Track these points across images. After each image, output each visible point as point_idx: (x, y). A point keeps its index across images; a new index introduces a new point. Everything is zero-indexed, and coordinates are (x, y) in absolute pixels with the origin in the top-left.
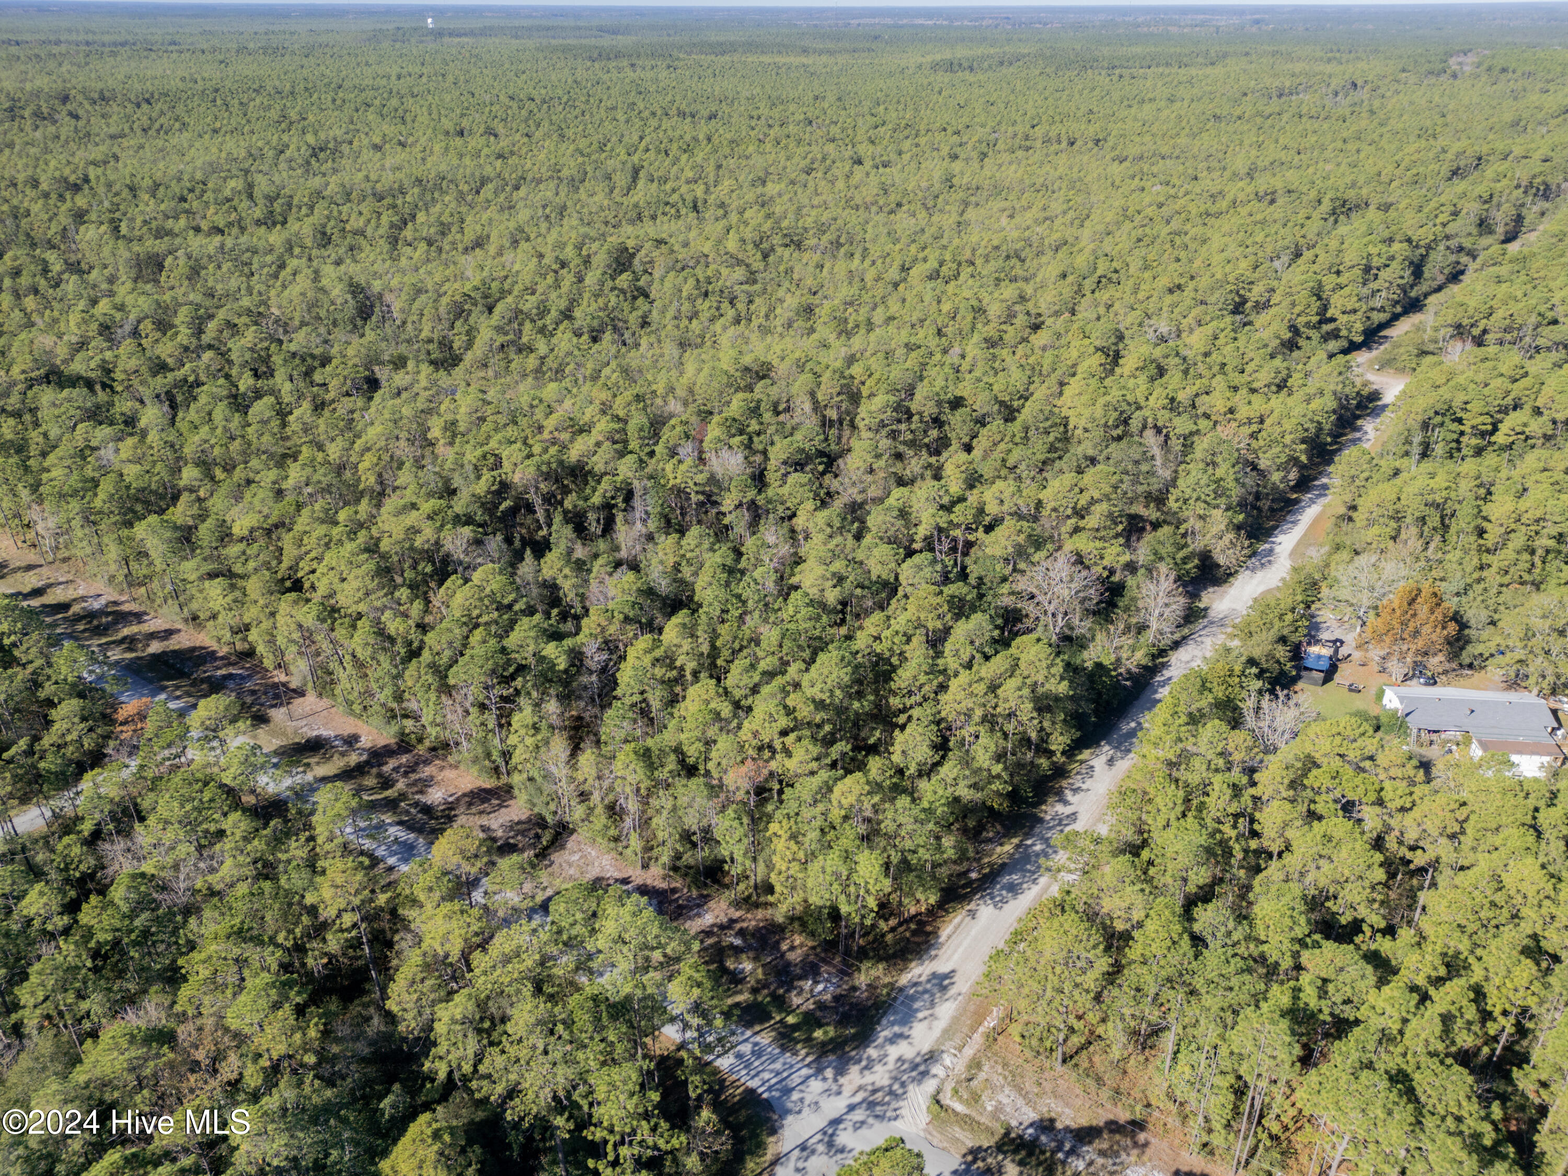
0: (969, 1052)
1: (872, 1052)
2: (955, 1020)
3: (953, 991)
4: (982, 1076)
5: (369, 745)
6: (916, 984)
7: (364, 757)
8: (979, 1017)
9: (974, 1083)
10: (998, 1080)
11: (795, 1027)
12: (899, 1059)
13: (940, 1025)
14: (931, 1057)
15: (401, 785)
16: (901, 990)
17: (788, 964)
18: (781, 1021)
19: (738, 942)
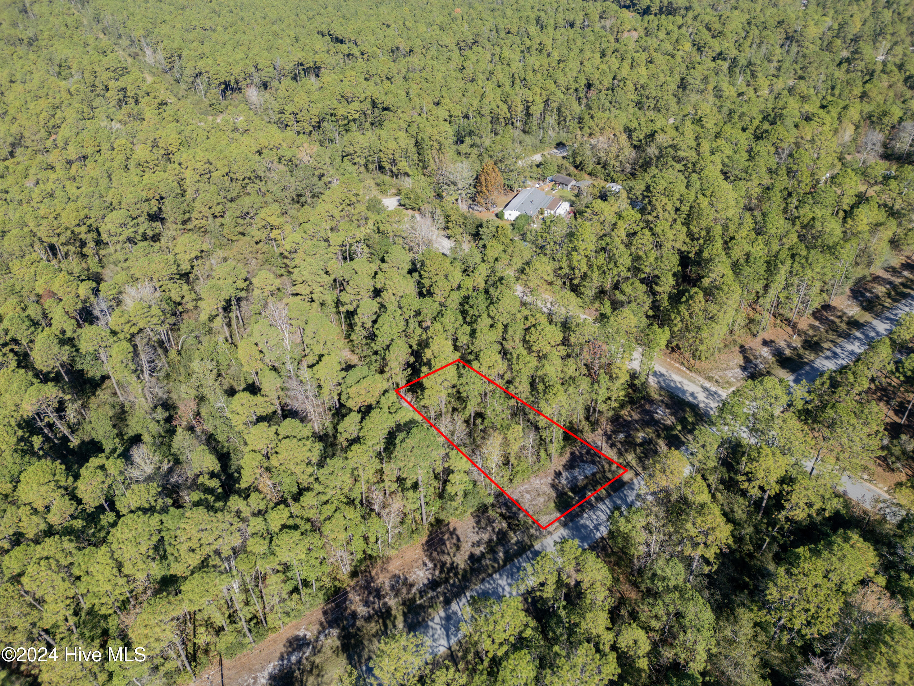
0: (700, 379)
1: (702, 405)
2: (682, 377)
3: (665, 373)
4: (717, 377)
5: (315, 628)
6: (659, 382)
7: (335, 632)
8: (679, 370)
9: (720, 380)
10: (720, 373)
11: (684, 427)
12: (707, 398)
13: (685, 382)
14: (705, 389)
15: (392, 602)
16: (661, 388)
17: (642, 420)
18: (680, 431)
19: (621, 436)
